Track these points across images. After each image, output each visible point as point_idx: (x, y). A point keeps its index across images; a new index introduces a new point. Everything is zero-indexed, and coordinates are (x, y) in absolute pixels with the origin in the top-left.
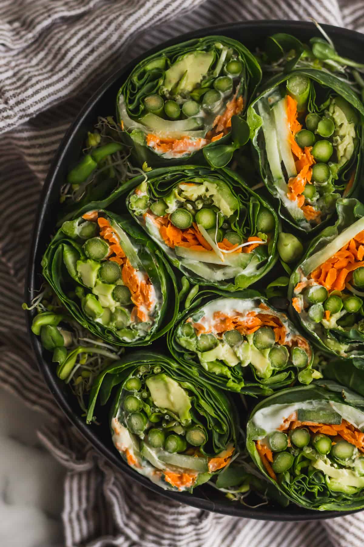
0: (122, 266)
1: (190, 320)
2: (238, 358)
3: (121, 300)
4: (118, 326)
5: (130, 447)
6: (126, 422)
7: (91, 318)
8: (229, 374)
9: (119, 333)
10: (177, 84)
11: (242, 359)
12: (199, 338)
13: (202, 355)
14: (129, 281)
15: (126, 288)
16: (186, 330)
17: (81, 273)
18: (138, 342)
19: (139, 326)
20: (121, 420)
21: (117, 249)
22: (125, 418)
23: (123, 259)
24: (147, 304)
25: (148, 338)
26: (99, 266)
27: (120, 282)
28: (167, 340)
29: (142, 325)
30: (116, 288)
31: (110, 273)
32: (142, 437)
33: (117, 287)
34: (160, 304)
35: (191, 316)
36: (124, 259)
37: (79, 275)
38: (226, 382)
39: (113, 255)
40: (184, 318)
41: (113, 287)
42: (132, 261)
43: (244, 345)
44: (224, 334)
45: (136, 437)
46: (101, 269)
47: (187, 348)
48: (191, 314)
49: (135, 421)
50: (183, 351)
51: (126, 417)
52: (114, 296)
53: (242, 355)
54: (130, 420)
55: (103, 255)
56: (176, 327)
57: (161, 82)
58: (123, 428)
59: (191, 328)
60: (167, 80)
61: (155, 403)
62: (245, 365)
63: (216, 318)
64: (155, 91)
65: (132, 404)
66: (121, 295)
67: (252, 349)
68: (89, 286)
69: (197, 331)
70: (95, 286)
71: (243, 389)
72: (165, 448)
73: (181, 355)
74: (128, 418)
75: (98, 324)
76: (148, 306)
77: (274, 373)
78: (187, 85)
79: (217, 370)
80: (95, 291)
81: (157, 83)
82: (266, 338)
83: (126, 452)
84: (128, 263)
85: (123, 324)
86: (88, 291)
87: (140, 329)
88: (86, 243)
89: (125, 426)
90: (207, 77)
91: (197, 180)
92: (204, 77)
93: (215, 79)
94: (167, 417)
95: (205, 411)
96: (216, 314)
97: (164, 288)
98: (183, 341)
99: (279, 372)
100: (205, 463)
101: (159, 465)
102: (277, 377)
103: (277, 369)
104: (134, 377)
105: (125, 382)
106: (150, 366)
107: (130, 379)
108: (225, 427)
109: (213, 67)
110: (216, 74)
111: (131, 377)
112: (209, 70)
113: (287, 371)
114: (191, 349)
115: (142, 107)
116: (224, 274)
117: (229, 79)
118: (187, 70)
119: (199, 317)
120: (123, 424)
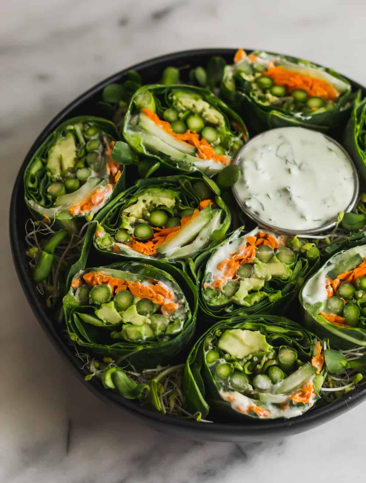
0: (128, 289)
1: (206, 285)
2: (261, 279)
3: (148, 312)
4: (163, 329)
5: (250, 403)
6: (230, 387)
7: (140, 340)
8: (265, 294)
9: (168, 332)
10: (61, 168)
11: (264, 277)
12: (224, 292)
13: (236, 297)
14: (141, 294)
15: (145, 300)
16: (210, 294)
17: (104, 319)
18: (186, 325)
19: (177, 315)
20: (226, 389)
21: (114, 281)
22: (227, 386)
23: (124, 284)
24: (167, 296)
25: (190, 316)
26: (112, 303)
27: (137, 300)
28: (205, 311)
29: (177, 312)
30: (137, 307)
31: (124, 300)
32: (251, 389)
33: (138, 305)
34: (177, 289)
35: (204, 282)
36: (125, 283)
37: (105, 321)
38: (268, 300)
39: (115, 288)
40: (201, 286)
41: (134, 307)
42: (132, 279)
43: (256, 267)
44: (238, 274)
45: (247, 394)
46: (116, 303)
47: (222, 303)
49: (238, 380)
50: (222, 309)
51: (228, 384)
52: (141, 313)
53: (262, 274)
54: (232, 384)
55: (109, 293)
56: (201, 297)
57: (49, 174)
58: (232, 393)
59: (212, 290)
60: (52, 171)
61: (239, 357)
62: (270, 278)
63: (221, 268)
64: (49, 182)
65: (223, 371)
66: (145, 308)
67: (264, 267)
68: (118, 321)
69: (217, 288)
70: (122, 317)
71: (282, 294)
72: (274, 382)
73: (224, 313)
74: (229, 383)
75: (147, 339)
76: (170, 296)
77: (293, 268)
78: (68, 163)
79: (257, 298)
80: (125, 321)
81: (47, 177)
82: (265, 253)
83: (250, 410)
84: (131, 284)
85: (165, 324)
86: (119, 326)
87: (179, 316)
88: (90, 296)
89: (233, 391)
90: (79, 150)
91: (133, 200)
92: (77, 152)
93: (85, 146)
94: (255, 359)
95: (277, 333)
96: (219, 266)
97: (169, 276)
98: (215, 302)
99: (295, 265)
100: (309, 366)
101: (281, 398)
102: (296, 269)
103: (293, 264)
104: (208, 351)
105: (206, 360)
106: (212, 334)
107: (207, 355)
108: (300, 333)
109: (77, 141)
110: (83, 143)
111: (206, 353)
112: (76, 145)
113: (298, 260)
114: (226, 301)
115: (50, 197)
116: (201, 239)
117: (95, 140)
118: (61, 155)
119: (210, 278)
120: (230, 391)
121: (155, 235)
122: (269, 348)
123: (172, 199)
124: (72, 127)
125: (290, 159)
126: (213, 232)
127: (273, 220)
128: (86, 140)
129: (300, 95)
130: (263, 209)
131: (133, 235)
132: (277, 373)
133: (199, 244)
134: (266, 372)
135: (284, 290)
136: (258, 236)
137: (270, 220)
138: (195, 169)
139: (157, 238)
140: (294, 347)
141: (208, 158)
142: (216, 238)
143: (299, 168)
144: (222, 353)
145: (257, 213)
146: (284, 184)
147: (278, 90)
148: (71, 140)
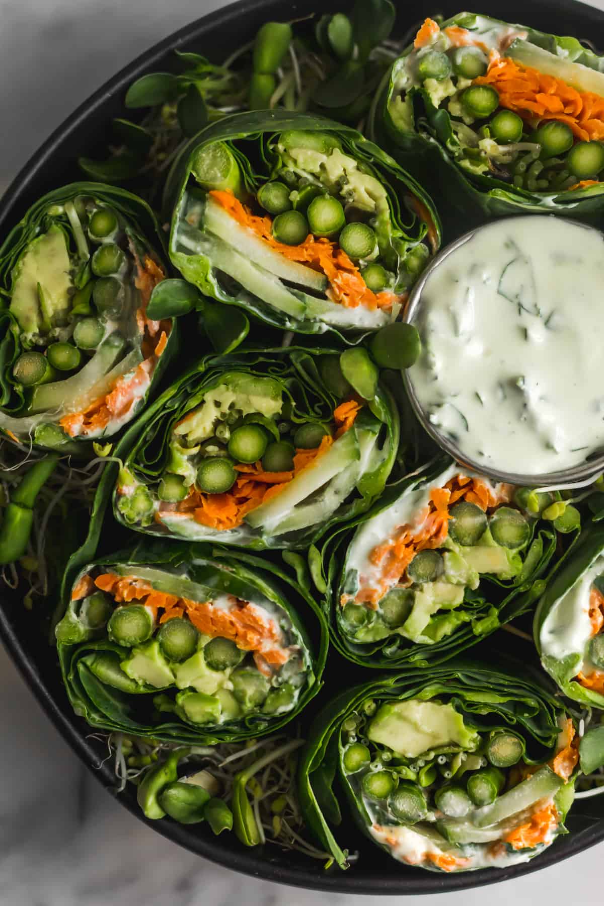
0: (186, 615)
1: (345, 598)
2: (458, 585)
3: (228, 663)
4: (257, 701)
5: (429, 847)
6: (391, 817)
7: (211, 725)
8: (465, 617)
9: (268, 708)
10: (41, 313)
11: (464, 581)
12: (381, 611)
13: (406, 630)
14: (215, 628)
15: (219, 639)
16: (353, 616)
17: (140, 678)
18: (303, 697)
19: (285, 675)
20: (383, 821)
21: (157, 599)
22: (386, 813)
23: (177, 605)
24: (266, 633)
25: (312, 680)
26: (156, 647)
27: (205, 641)
28: (342, 653)
29: (286, 670)
30: (205, 653)
31: (178, 639)
32: (432, 817)
33: (207, 650)
34: (284, 617)
35: (342, 592)
36: (179, 604)
37: (140, 682)
38: (471, 631)
39: (161, 612)
40: (335, 600)
41: (201, 655)
42: (193, 597)
43: (450, 559)
44: (410, 574)
45: (425, 826)
46: (161, 646)
47: (378, 639)
48: (340, 589)
49: (405, 804)
50: (377, 649)
51: (387, 811)
52: (214, 666)
53: (460, 575)
54: (395, 810)
55: (147, 625)
56: (335, 624)
57: (16, 330)
58: (394, 828)
59: (357, 608)
60: (22, 322)
61: (410, 755)
62: (476, 584)
63: (377, 562)
64: (17, 350)
65: (378, 785)
66: (221, 655)
67: (464, 555)
68: (167, 685)
69: (368, 604)
70: (175, 676)
71: (501, 618)
72: (478, 803)
73: (379, 656)
74: (390, 809)
75: (227, 723)
76: (272, 635)
77: (523, 556)
78: (55, 302)
79: (447, 628)
80: (182, 685)
81: (12, 336)
82: (469, 522)
83: (429, 858)
84: (192, 606)
85: (261, 693)
86: (172, 692)
87: (290, 677)
88: (110, 630)
89: (396, 824)
90: (77, 269)
91: (193, 403)
92: (72, 273)
93: (89, 262)
94: (442, 760)
95: (486, 705)
96: (372, 555)
97: (270, 592)
98: (363, 636)
99: (528, 548)
100: (548, 774)
101: (490, 834)
102: (531, 558)
103: (525, 545)
104: (347, 747)
105: (343, 766)
106: (356, 712)
107: (346, 754)
108: (532, 703)
109: (73, 248)
110: (85, 255)
111: (343, 751)
112: (71, 257)
113: (536, 537)
114: (385, 634)
115: (19, 389)
116: (336, 493)
117: (110, 246)
118: (38, 284)
119: (353, 583)
120: (390, 824)
121: (241, 483)
122: (470, 738)
123: (274, 398)
124: (60, 210)
125: (527, 302)
126: (362, 478)
127: (486, 454)
128: (93, 246)
129: (556, 138)
130: (467, 428)
131: (195, 486)
132: (484, 788)
133: (331, 502)
134: (463, 783)
135: (504, 604)
136: (454, 484)
137: (481, 454)
138: (325, 328)
139: (246, 492)
140: (519, 730)
141: (353, 304)
142: (368, 492)
143: (547, 323)
144: (375, 749)
145: (453, 437)
146: (512, 370)
147: (508, 125)
148: (60, 242)
